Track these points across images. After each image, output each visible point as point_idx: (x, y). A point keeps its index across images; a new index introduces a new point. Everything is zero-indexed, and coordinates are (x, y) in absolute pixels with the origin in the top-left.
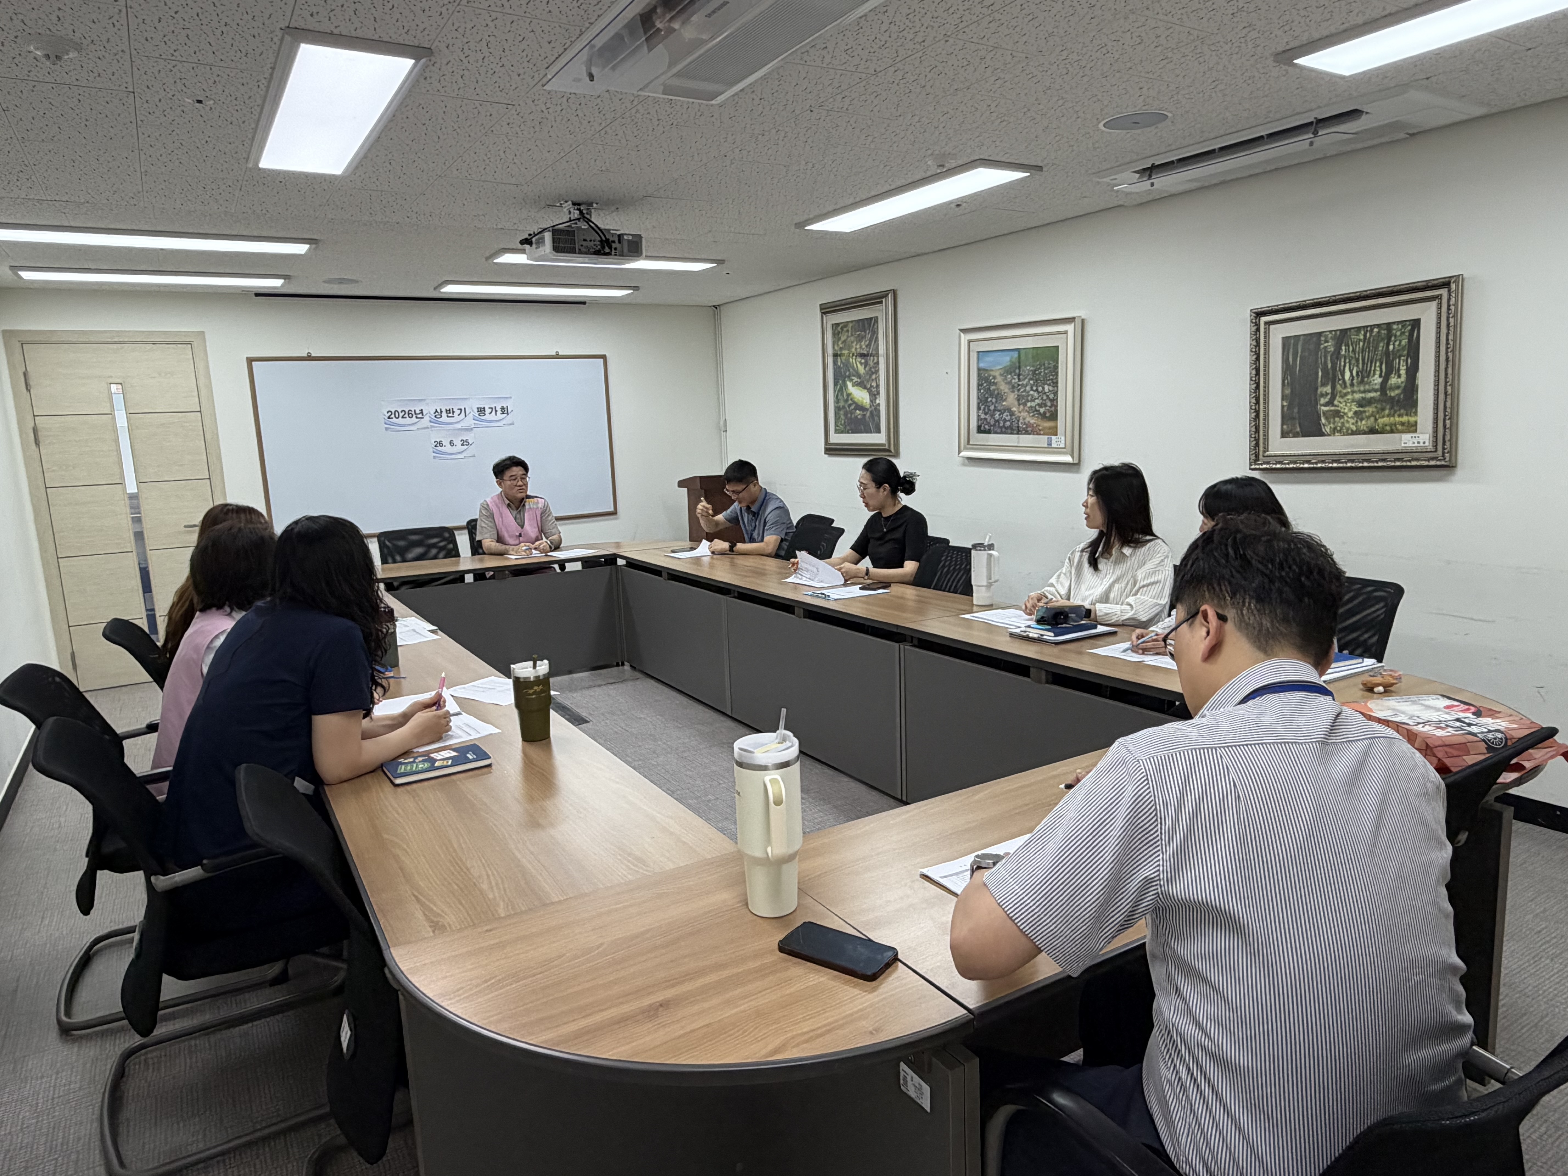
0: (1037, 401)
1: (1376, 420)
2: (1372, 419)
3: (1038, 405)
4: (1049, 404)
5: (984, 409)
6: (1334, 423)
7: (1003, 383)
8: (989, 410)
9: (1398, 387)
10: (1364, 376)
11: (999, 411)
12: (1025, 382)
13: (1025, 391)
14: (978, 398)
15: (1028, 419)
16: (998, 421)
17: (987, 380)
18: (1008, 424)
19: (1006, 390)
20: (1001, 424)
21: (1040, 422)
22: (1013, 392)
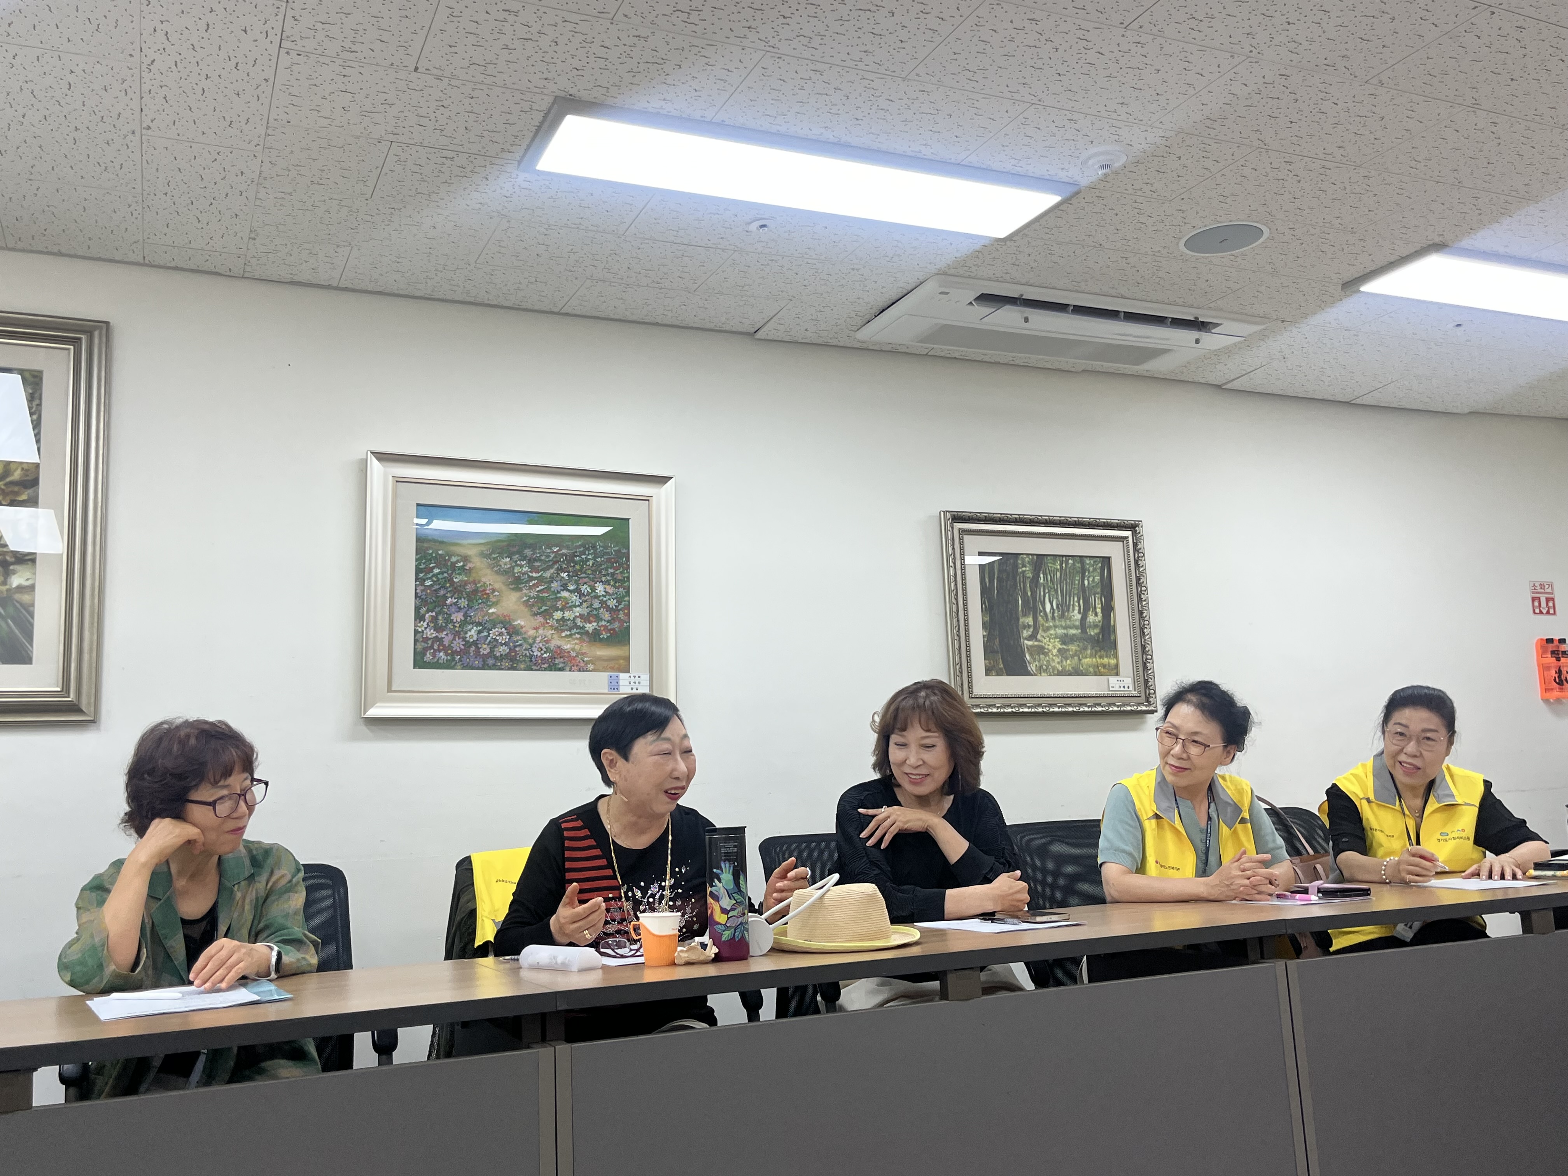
0: (577, 611)
1: (1080, 660)
2: (1076, 658)
3: (581, 616)
4: (607, 616)
5: (434, 619)
6: (1039, 662)
7: (488, 571)
8: (448, 620)
9: (1096, 626)
10: (1064, 609)
11: (479, 624)
12: (547, 574)
13: (548, 589)
14: (417, 596)
15: (556, 642)
16: (475, 643)
17: (441, 561)
18: (503, 650)
19: (497, 586)
20: (485, 650)
21: (585, 648)
22: (519, 589)
